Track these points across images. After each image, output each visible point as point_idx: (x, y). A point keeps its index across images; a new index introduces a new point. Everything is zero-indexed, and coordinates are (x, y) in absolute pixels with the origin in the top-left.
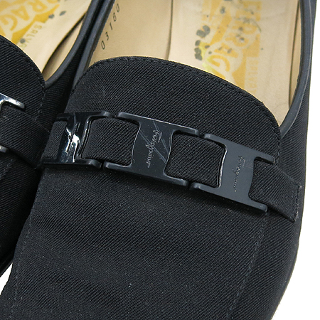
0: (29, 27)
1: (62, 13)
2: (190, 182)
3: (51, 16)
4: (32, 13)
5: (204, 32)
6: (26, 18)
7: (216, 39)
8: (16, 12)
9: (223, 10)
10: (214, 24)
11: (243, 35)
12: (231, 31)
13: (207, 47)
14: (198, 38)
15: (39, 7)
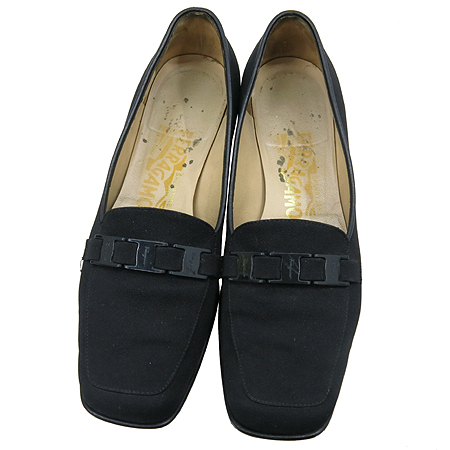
0: (173, 175)
1: (191, 162)
2: (312, 282)
3: (185, 165)
4: (172, 165)
5: (281, 162)
6: (169, 169)
7: (290, 165)
8: (160, 165)
9: (289, 143)
10: (285, 155)
11: (305, 159)
12: (298, 158)
13: (285, 172)
14: (279, 166)
15: (174, 159)
